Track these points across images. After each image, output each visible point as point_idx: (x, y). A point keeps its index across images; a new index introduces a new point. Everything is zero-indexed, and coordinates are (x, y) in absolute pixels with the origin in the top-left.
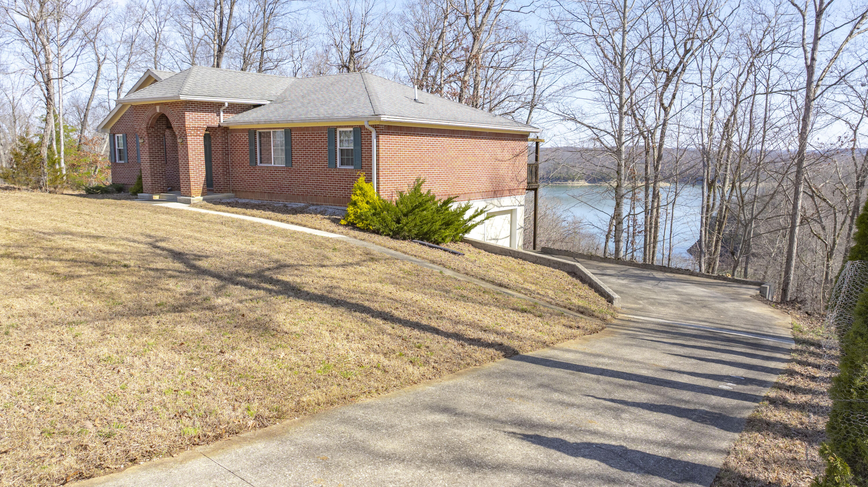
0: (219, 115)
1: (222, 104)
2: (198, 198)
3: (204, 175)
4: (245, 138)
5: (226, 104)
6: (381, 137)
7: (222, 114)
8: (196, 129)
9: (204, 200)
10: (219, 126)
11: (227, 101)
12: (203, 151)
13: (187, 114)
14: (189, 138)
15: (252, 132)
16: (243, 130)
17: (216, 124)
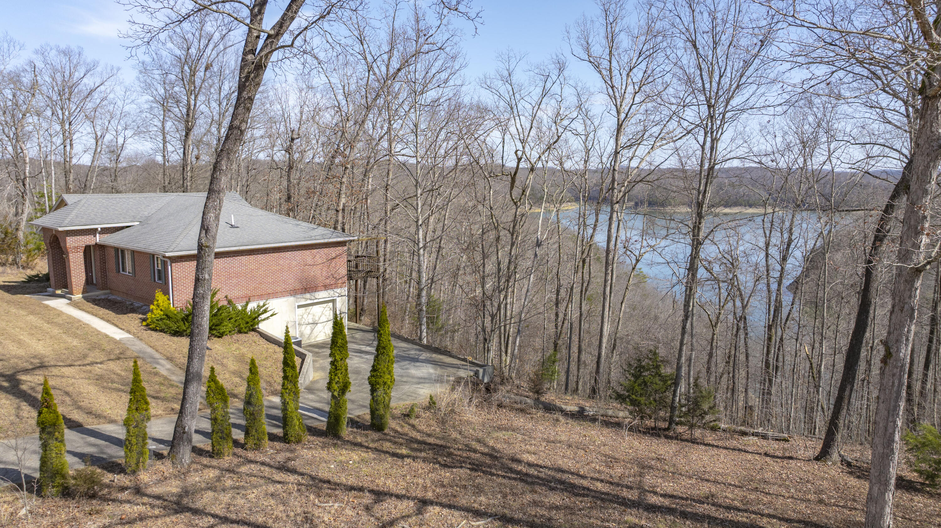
0: (95, 236)
1: (96, 229)
2: (78, 297)
3: (84, 279)
4: (113, 253)
5: (99, 229)
6: (174, 264)
7: (98, 235)
8: (77, 248)
9: (83, 297)
10: (96, 244)
11: (99, 227)
12: (83, 262)
13: (68, 238)
14: (71, 255)
15: (117, 249)
16: (112, 247)
17: (93, 243)
